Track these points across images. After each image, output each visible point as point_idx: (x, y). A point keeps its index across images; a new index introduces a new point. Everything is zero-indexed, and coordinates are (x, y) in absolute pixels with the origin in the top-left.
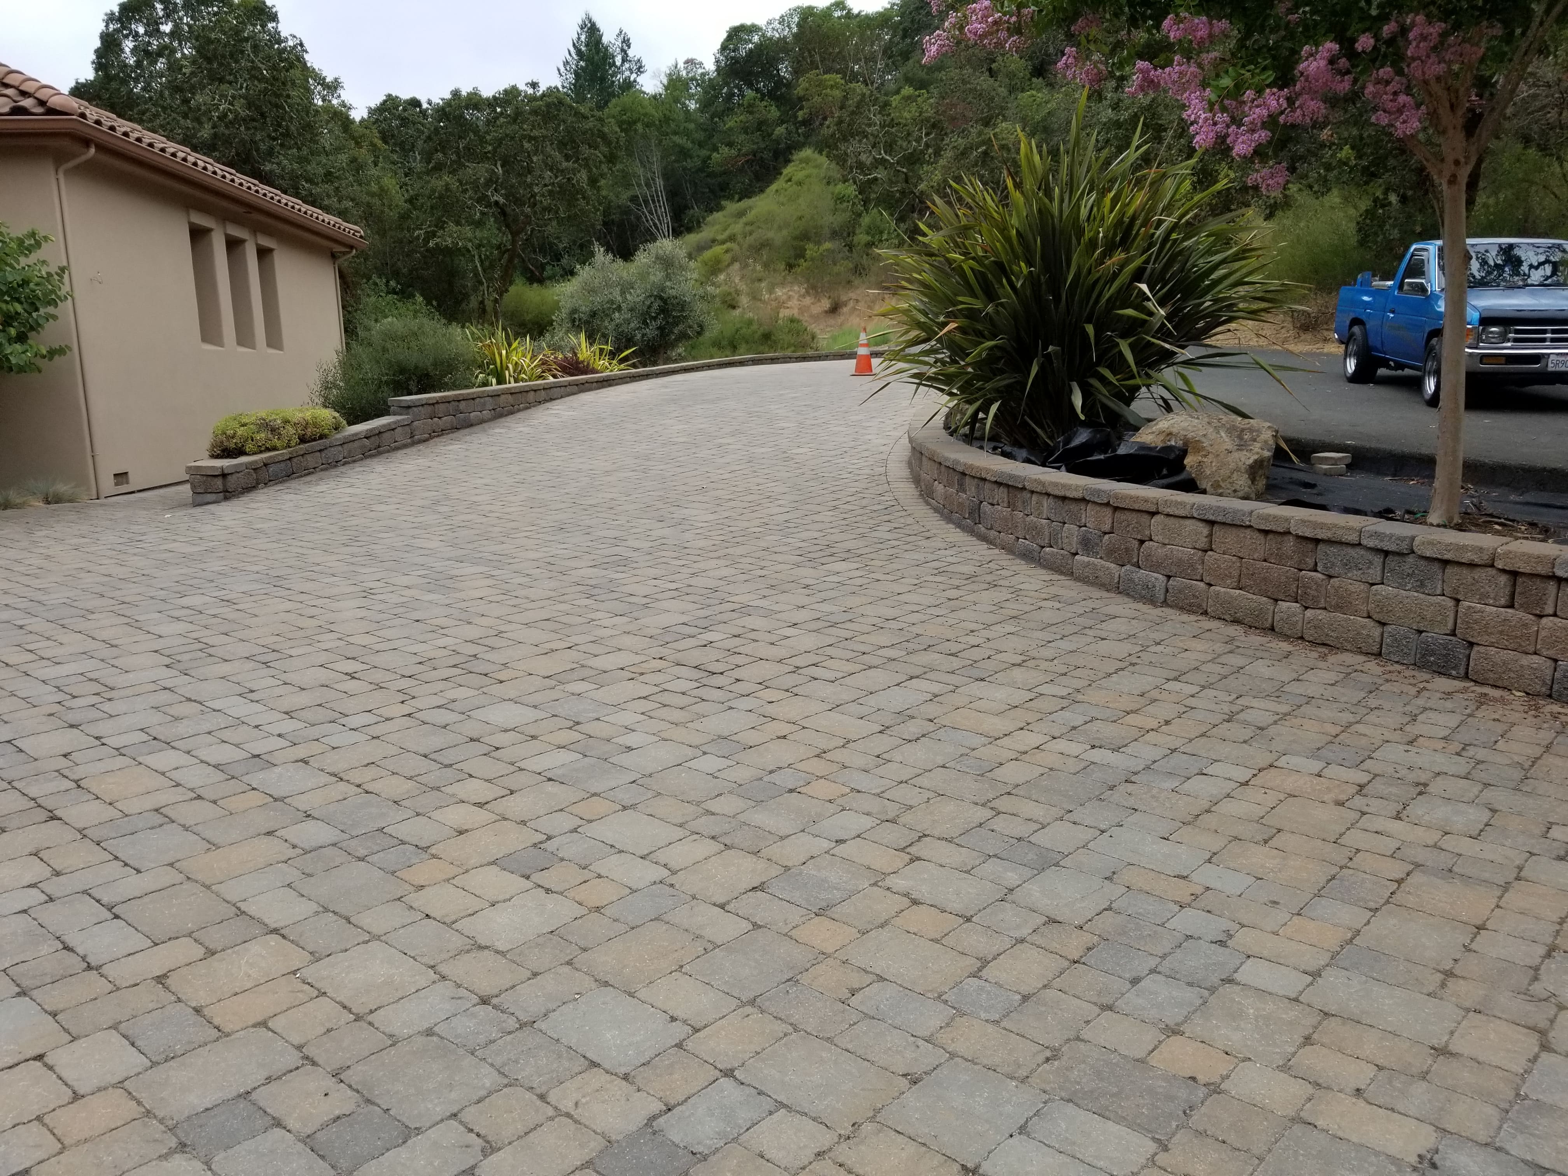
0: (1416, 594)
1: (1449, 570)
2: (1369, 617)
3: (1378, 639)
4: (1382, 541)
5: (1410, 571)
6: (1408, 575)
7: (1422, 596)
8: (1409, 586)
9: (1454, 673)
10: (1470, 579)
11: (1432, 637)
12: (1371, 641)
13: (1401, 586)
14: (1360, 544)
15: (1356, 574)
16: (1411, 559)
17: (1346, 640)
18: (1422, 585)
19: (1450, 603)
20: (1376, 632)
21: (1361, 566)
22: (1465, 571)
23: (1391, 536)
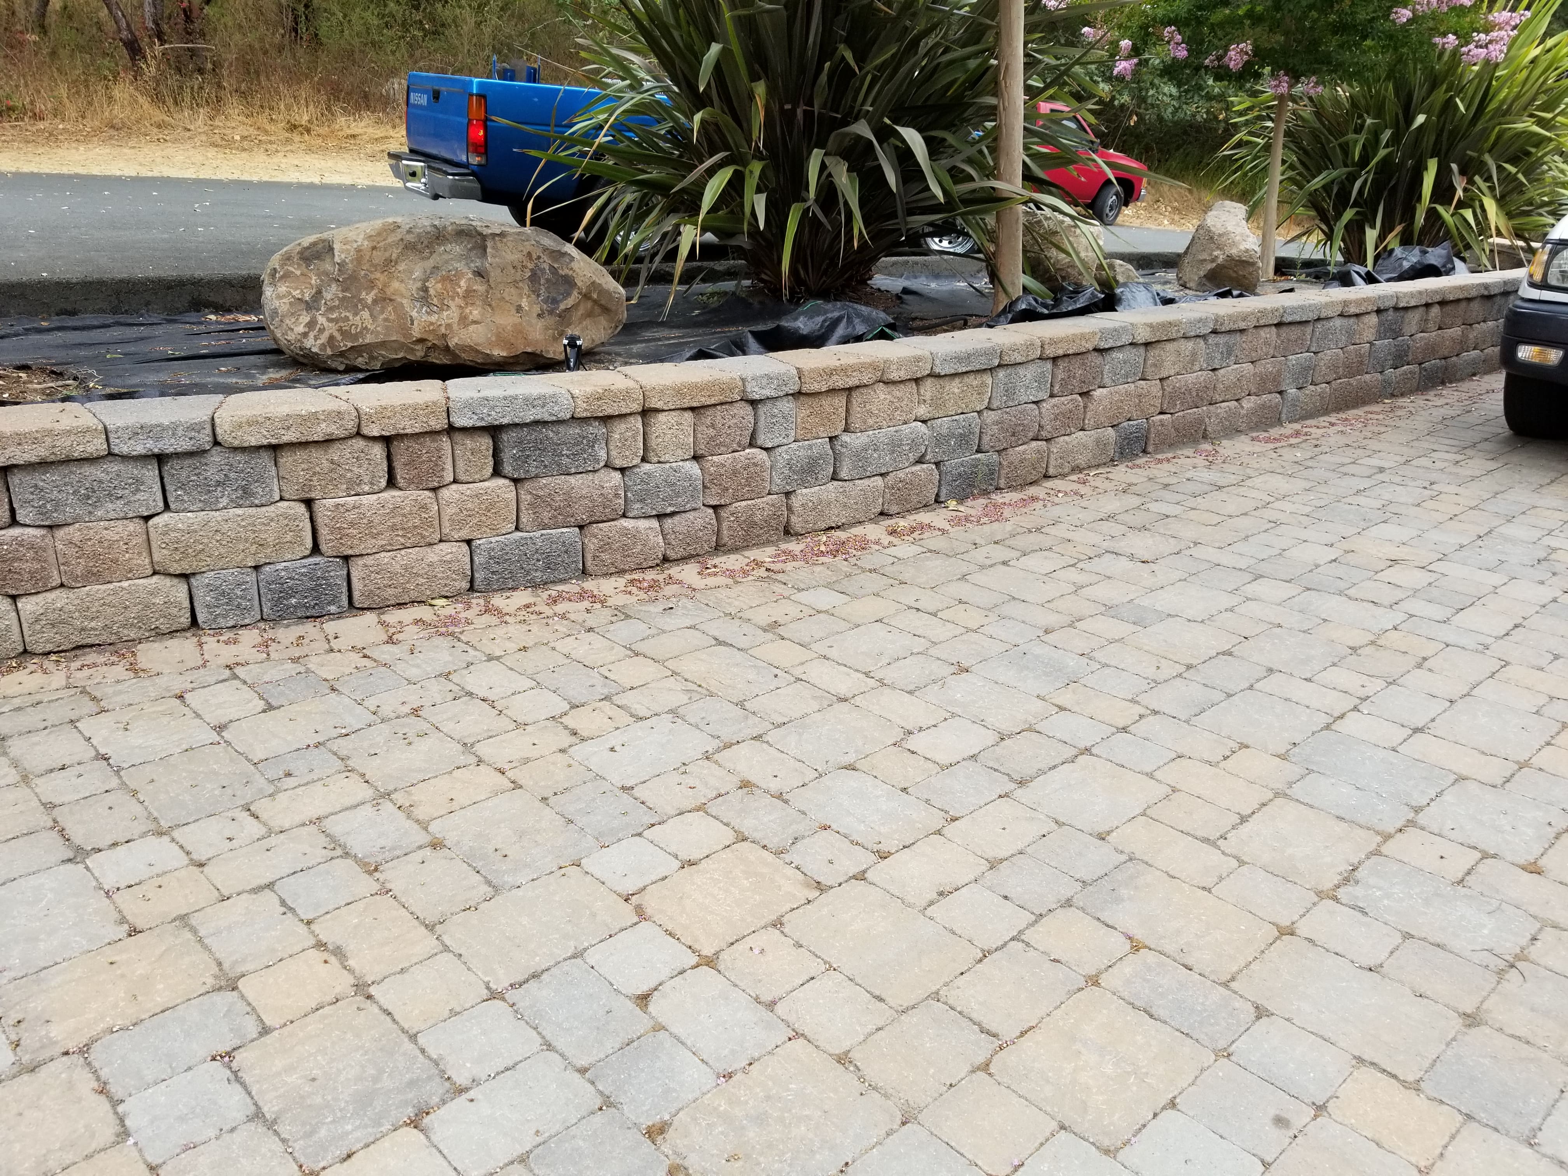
0: (239, 511)
1: (287, 459)
2: (155, 573)
3: (186, 604)
4: (158, 439)
5: (220, 477)
6: (218, 483)
7: (252, 511)
8: (224, 502)
9: (333, 609)
10: (326, 464)
11: (286, 569)
12: (174, 611)
13: (209, 506)
14: (110, 454)
15: (111, 508)
16: (216, 457)
17: (124, 626)
18: (246, 492)
19: (301, 509)
20: (180, 591)
21: (120, 493)
22: (315, 454)
23: (174, 427)
